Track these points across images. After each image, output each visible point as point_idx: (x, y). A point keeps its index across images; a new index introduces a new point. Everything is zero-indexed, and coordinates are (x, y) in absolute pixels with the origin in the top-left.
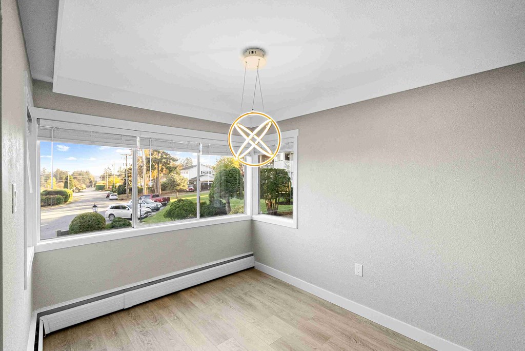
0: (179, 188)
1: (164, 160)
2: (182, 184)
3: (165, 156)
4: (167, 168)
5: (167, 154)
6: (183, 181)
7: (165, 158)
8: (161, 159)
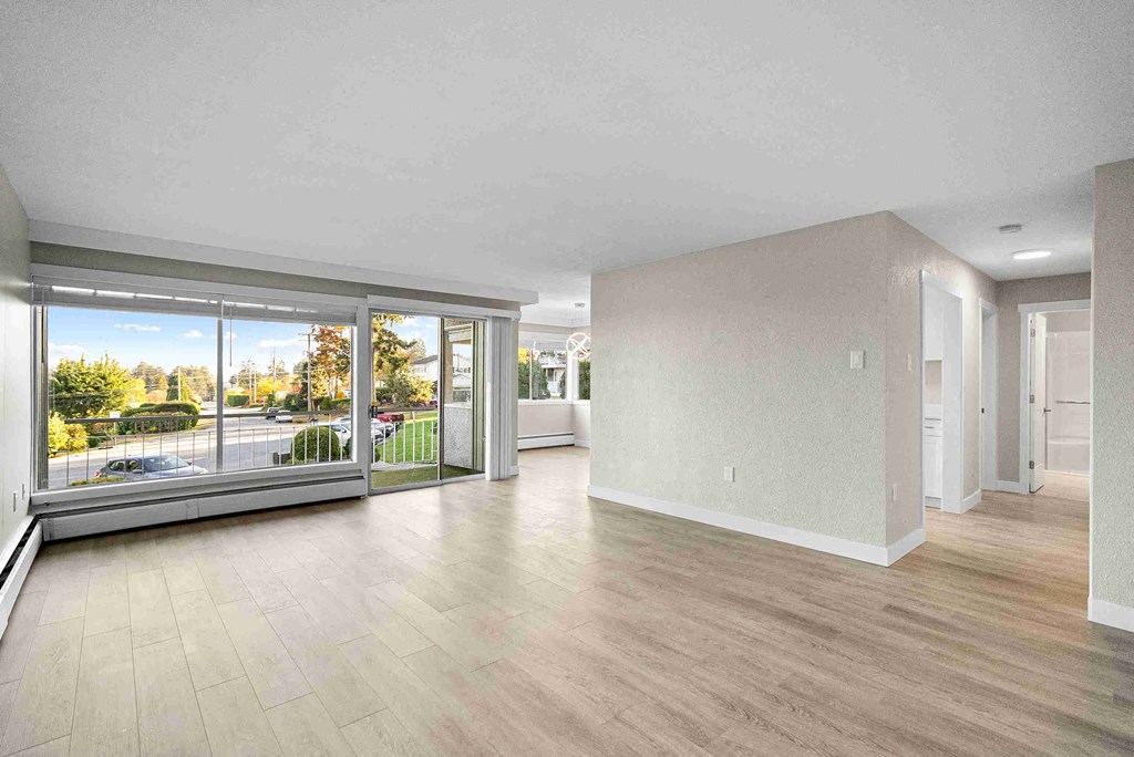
0: (414, 399)
1: (383, 345)
2: (423, 392)
3: (385, 338)
4: (389, 361)
5: (390, 334)
6: (423, 385)
7: (387, 342)
8: (378, 343)
